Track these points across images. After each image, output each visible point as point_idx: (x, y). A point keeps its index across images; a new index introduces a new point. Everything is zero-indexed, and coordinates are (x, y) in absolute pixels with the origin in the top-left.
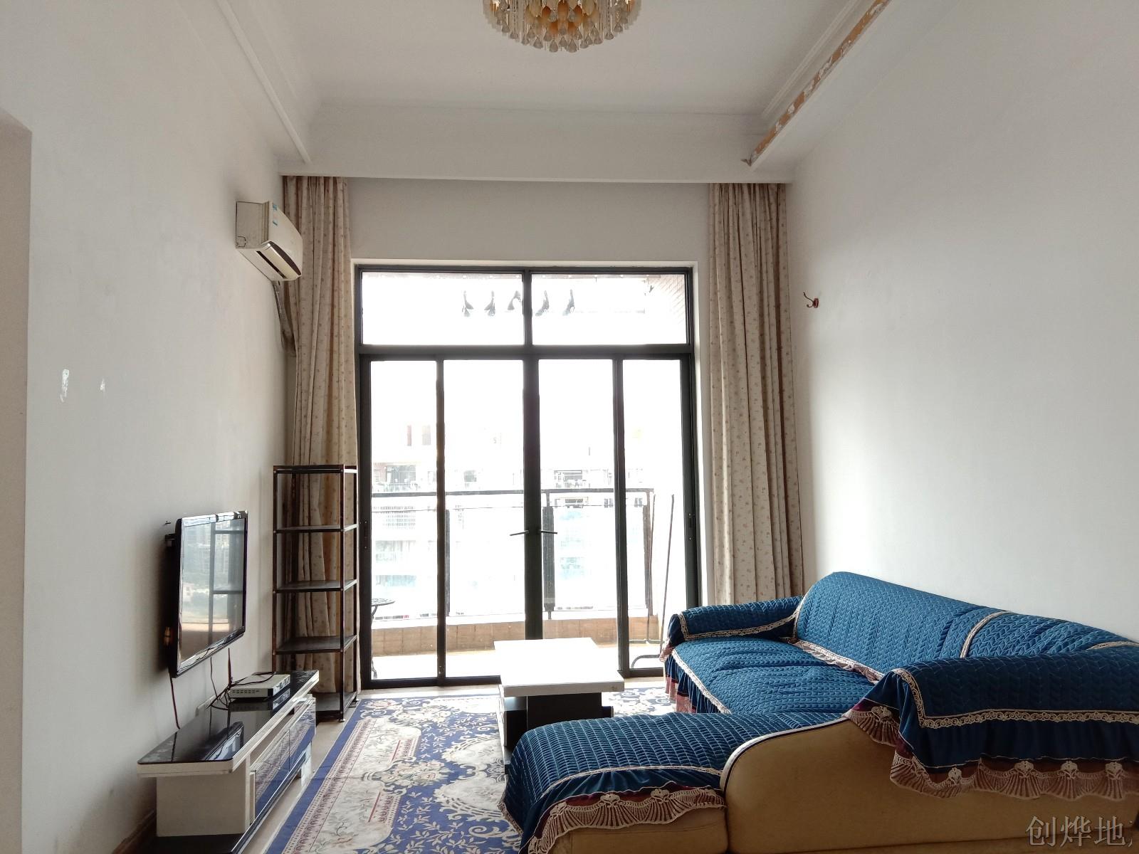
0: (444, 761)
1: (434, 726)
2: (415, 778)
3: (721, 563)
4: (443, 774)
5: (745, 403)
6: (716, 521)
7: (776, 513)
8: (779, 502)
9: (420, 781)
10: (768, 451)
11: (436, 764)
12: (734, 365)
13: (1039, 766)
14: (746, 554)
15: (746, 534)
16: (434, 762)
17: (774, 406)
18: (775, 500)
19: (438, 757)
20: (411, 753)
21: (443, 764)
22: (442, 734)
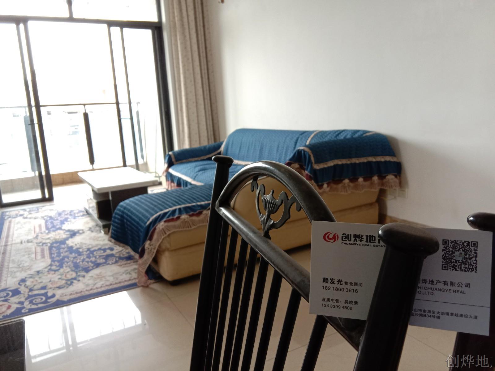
0: (64, 230)
1: (51, 218)
2: (52, 239)
3: (183, 131)
4: (67, 235)
5: (190, 53)
6: (179, 112)
7: (206, 107)
8: (208, 101)
9: (55, 239)
10: (202, 77)
11: (61, 232)
12: (183, 34)
13: (351, 181)
14: (195, 126)
15: (194, 117)
16: (59, 231)
17: (203, 55)
18: (206, 101)
19: (60, 229)
20: (44, 229)
21: (64, 231)
22: (57, 220)
